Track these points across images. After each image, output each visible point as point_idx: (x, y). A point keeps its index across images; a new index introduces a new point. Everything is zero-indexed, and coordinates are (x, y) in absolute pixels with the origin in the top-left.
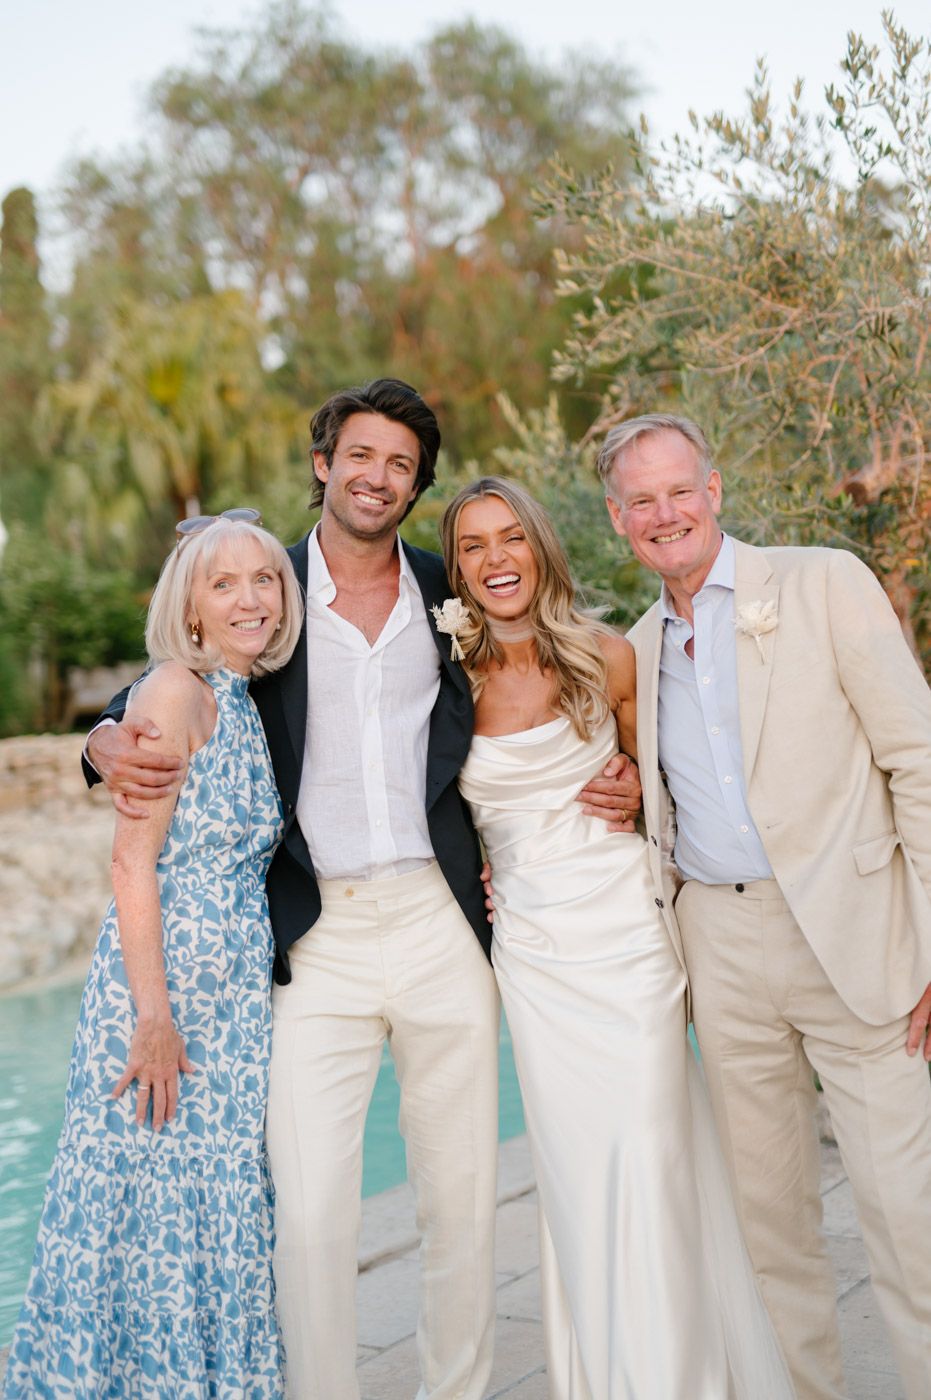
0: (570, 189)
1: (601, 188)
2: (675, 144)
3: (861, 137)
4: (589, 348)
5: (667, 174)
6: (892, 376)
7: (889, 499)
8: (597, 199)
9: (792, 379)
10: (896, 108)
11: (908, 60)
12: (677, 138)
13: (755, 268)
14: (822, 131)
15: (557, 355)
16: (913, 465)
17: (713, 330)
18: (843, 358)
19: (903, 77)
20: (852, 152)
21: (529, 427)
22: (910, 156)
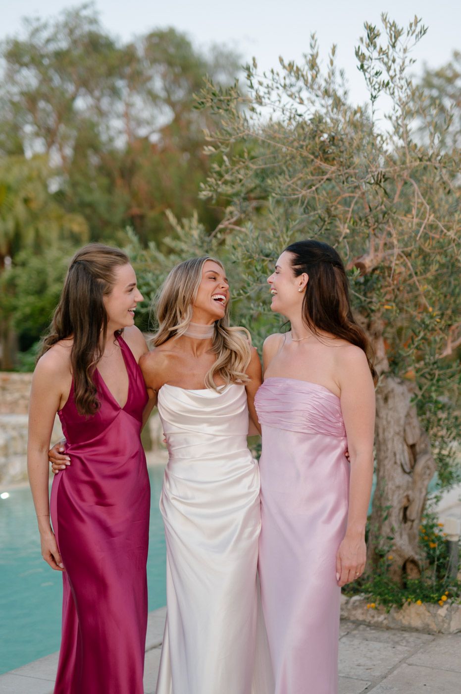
0: (214, 94)
1: (230, 95)
2: (271, 74)
3: (373, 76)
4: (220, 183)
5: (266, 90)
6: (383, 207)
7: (378, 272)
8: (228, 101)
9: (330, 205)
10: (389, 64)
11: (396, 38)
12: (272, 72)
13: (312, 143)
14: (343, 78)
15: (202, 185)
16: (392, 255)
17: (287, 177)
18: (357, 195)
19: (394, 46)
20: (367, 84)
21: (183, 227)
22: (396, 90)
